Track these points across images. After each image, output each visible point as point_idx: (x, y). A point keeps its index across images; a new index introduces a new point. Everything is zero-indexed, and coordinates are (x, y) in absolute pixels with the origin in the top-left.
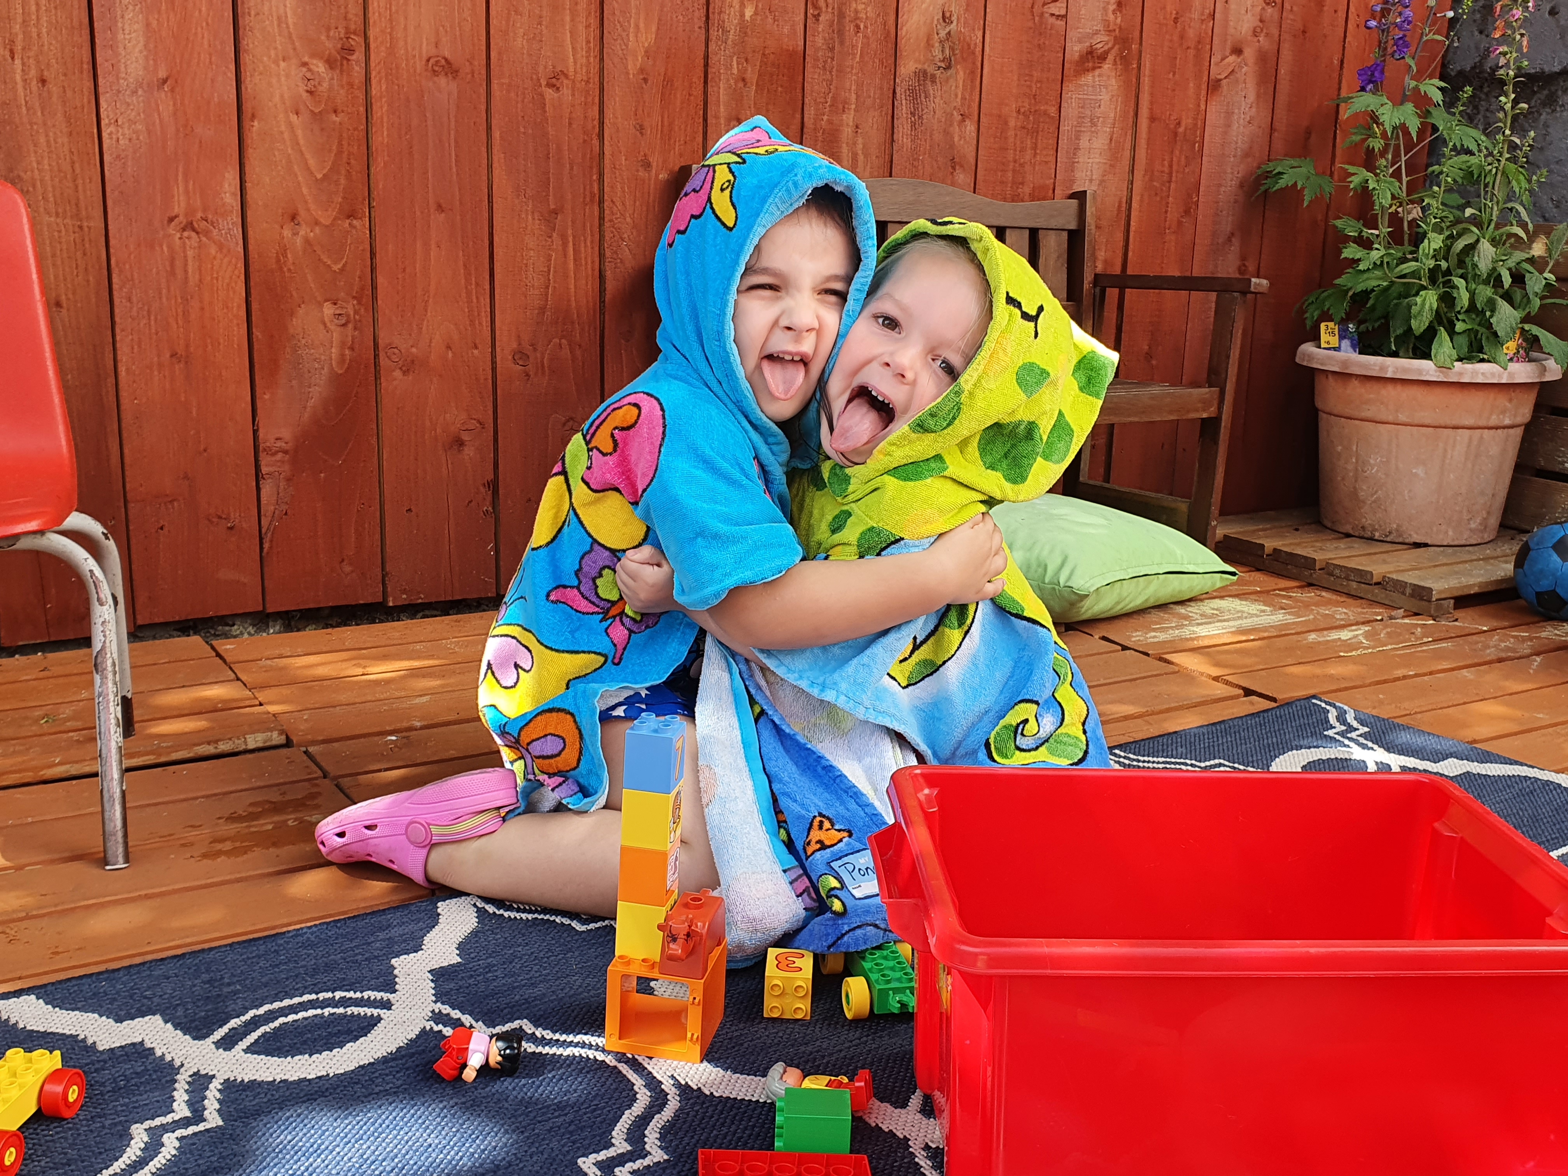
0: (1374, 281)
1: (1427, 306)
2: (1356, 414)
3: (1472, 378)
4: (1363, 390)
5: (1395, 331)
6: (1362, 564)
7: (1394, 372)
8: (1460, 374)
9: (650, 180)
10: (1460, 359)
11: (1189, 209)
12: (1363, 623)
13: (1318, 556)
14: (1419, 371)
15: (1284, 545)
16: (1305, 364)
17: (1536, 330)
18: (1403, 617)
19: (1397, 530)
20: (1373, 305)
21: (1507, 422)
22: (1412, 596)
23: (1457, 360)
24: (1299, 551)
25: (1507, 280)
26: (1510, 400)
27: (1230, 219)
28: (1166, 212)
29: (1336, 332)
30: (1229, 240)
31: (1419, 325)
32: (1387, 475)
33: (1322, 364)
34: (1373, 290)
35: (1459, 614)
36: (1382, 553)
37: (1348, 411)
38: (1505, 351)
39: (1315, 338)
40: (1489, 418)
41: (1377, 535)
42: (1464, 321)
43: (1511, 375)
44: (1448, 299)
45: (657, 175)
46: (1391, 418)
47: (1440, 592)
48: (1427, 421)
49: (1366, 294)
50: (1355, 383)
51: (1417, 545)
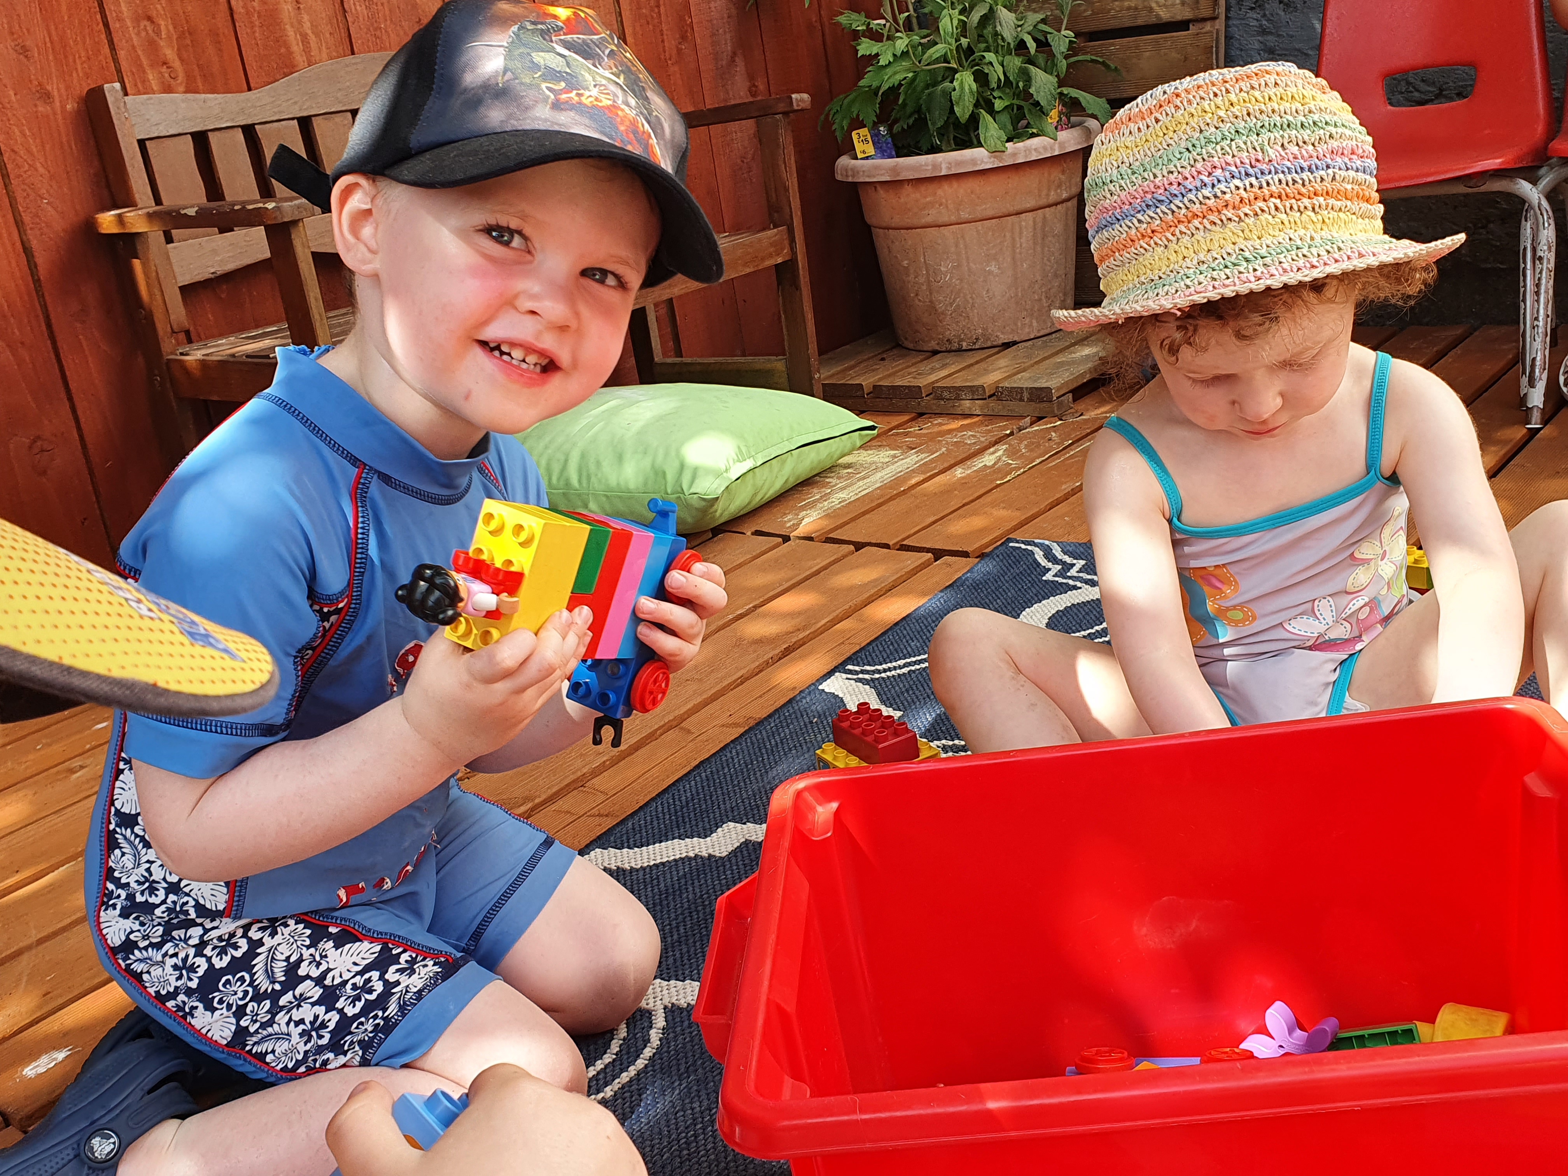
0: (899, 74)
1: (967, 88)
2: (915, 222)
3: (1026, 156)
4: (918, 195)
5: (934, 124)
6: (967, 380)
7: (949, 168)
8: (1014, 155)
9: (55, 114)
10: (1009, 140)
11: (685, 33)
12: (996, 443)
13: (922, 382)
14: (974, 161)
15: (880, 379)
16: (850, 180)
17: (1074, 93)
18: (1032, 424)
19: (983, 335)
20: (904, 100)
21: (1065, 195)
22: (1030, 400)
23: (1007, 141)
24: (899, 382)
25: (1032, 45)
26: (1063, 172)
27: (728, 36)
28: (663, 41)
29: (869, 139)
30: (733, 60)
31: (963, 111)
32: (961, 280)
33: (869, 176)
34: (900, 85)
35: (1081, 406)
36: (977, 362)
37: (907, 221)
38: (1050, 121)
39: (850, 150)
40: (1048, 195)
41: (965, 345)
42: (1000, 98)
43: (1062, 145)
44: (981, 78)
45: (63, 107)
46: (953, 219)
47: (1058, 389)
48: (990, 213)
49: (894, 90)
50: (908, 189)
51: (1007, 345)
